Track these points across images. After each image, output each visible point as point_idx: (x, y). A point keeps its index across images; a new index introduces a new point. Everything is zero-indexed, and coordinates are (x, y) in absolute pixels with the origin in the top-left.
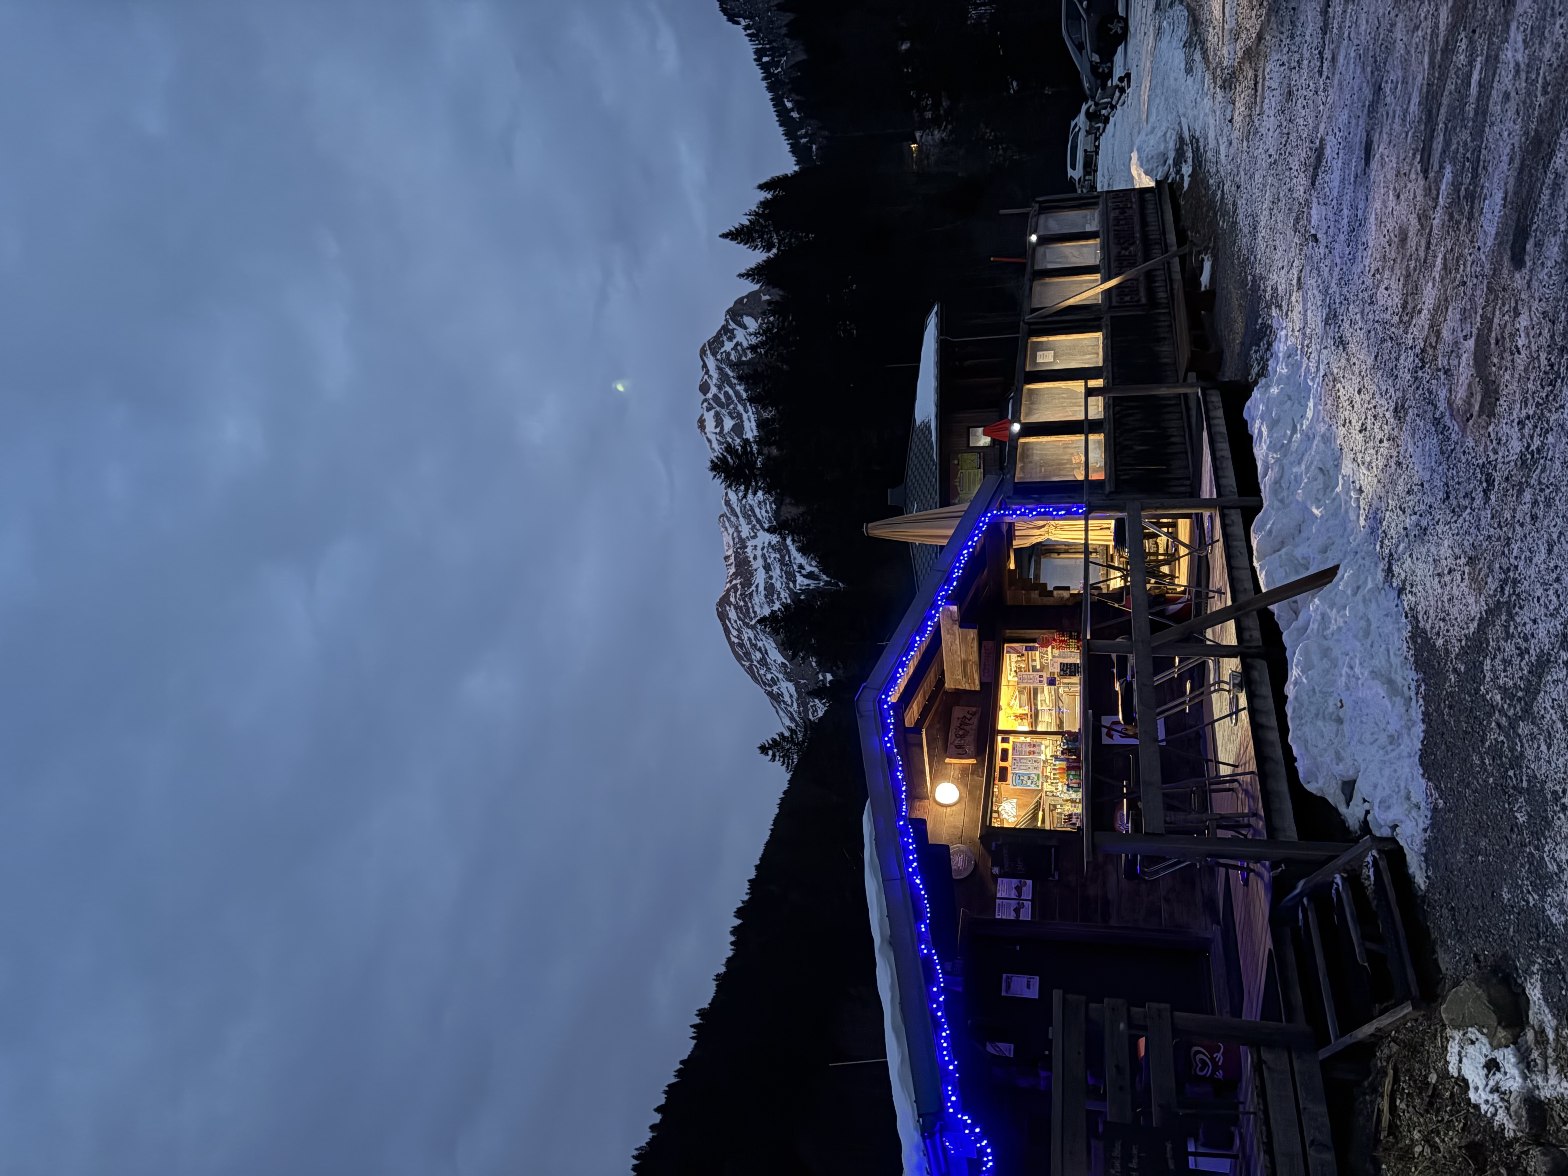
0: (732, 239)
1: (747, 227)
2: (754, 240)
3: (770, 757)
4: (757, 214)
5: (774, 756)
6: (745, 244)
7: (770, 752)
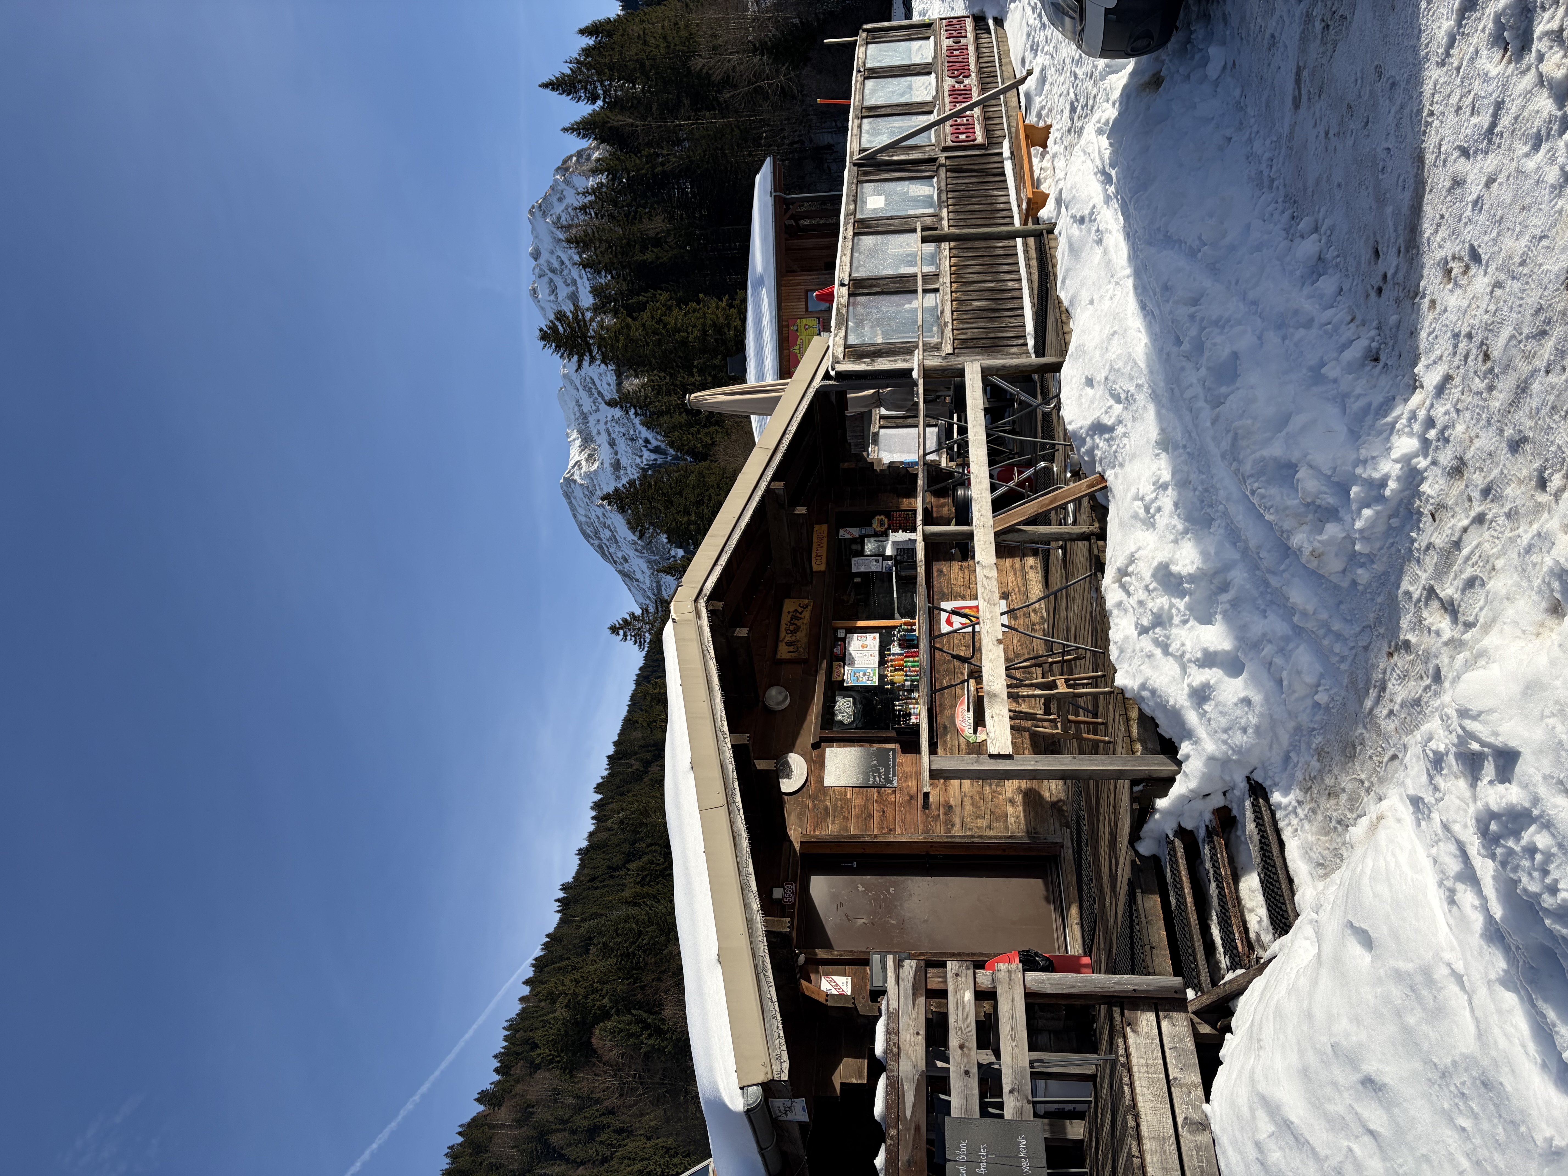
0: (553, 89)
1: (568, 76)
2: (576, 92)
3: (621, 637)
4: (578, 62)
5: (625, 635)
6: (569, 94)
7: (621, 632)
